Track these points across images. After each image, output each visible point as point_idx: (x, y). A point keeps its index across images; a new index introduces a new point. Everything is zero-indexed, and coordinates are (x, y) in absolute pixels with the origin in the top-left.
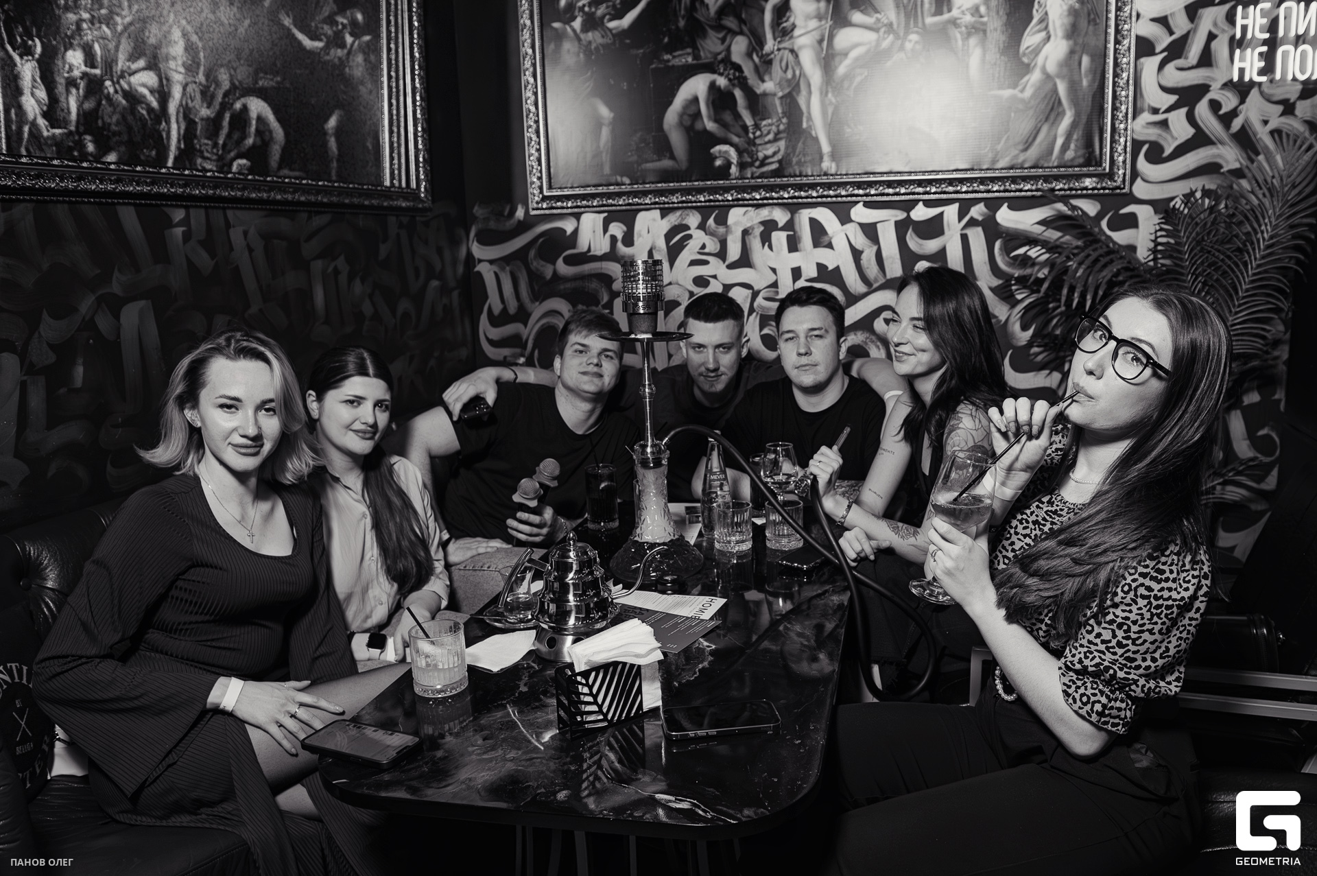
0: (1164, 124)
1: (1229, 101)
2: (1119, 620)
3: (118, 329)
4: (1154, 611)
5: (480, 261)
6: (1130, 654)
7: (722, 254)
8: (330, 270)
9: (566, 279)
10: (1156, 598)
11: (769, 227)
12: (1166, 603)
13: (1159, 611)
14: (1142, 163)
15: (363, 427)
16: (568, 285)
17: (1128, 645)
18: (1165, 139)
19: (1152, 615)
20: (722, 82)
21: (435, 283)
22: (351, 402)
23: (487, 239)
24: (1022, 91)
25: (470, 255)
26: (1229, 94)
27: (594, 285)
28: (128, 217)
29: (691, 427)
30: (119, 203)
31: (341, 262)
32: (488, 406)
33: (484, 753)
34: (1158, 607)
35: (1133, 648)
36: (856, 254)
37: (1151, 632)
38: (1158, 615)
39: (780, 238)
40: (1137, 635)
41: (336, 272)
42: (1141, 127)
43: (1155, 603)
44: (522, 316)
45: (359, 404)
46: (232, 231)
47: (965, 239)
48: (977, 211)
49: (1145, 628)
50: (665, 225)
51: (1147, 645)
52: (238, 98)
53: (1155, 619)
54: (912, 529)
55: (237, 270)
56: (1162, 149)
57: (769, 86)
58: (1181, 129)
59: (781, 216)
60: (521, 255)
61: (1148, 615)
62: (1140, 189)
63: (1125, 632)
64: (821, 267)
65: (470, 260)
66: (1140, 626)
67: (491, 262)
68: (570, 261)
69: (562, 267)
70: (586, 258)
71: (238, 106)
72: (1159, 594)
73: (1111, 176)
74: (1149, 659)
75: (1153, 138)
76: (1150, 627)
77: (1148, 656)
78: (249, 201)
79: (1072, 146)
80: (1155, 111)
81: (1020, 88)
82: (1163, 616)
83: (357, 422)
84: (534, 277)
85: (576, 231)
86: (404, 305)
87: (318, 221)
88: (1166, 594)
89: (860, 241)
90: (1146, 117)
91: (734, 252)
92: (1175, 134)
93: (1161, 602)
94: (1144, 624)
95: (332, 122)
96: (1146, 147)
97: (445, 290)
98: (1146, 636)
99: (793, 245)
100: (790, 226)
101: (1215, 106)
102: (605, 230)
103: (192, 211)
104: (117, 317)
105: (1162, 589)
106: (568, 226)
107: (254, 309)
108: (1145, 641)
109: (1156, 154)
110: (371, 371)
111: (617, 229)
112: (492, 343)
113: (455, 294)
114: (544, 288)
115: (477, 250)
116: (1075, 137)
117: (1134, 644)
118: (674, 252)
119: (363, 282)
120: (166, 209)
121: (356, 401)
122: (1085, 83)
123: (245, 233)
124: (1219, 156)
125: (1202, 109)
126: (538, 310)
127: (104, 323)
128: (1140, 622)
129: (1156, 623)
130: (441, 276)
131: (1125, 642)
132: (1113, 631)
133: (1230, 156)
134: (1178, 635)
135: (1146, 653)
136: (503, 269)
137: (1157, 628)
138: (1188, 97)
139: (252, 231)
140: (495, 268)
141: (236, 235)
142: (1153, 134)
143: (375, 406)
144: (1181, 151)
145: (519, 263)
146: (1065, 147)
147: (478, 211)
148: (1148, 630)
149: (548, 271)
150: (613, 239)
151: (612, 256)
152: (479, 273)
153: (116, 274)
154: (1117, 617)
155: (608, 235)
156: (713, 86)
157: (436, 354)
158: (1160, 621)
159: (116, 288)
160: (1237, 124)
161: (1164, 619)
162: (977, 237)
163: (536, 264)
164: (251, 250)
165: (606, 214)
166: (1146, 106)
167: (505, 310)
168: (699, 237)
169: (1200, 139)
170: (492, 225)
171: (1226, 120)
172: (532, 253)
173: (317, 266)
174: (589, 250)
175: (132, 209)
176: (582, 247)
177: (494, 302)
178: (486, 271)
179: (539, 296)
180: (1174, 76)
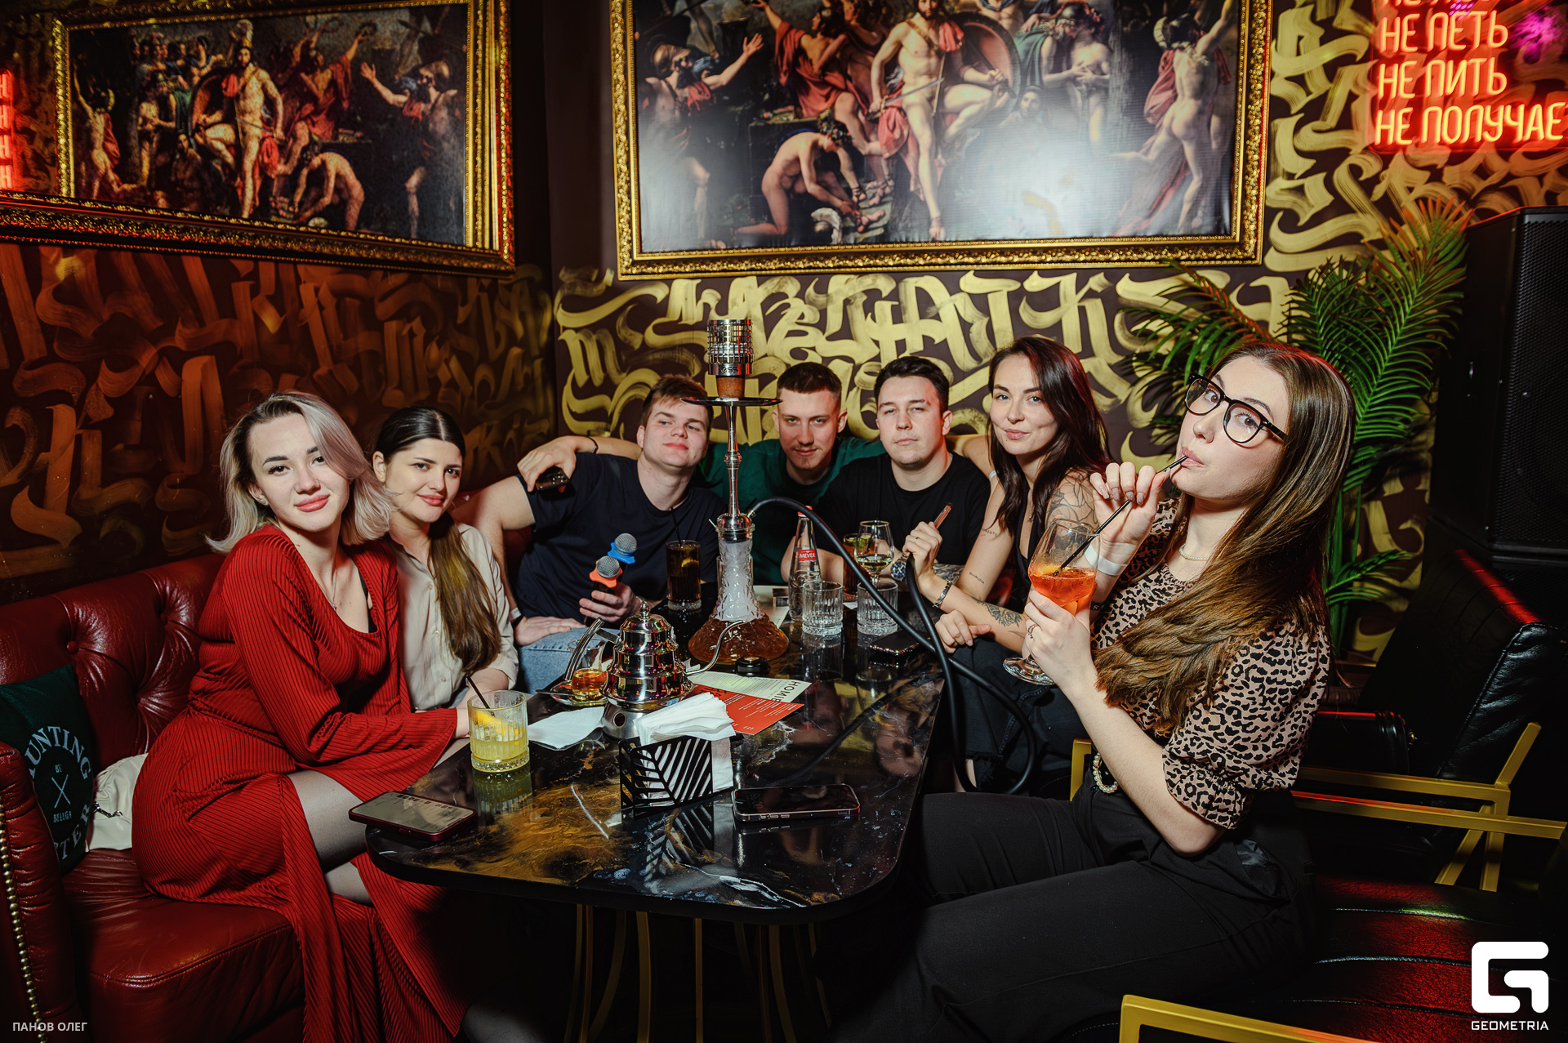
0: (1300, 190)
1: (1370, 167)
2: (1229, 704)
3: (179, 385)
4: (1267, 696)
5: (565, 329)
6: (1240, 742)
7: (821, 325)
8: (405, 332)
9: (655, 350)
10: (1270, 681)
11: (873, 295)
12: (1279, 687)
13: (1272, 696)
14: (1275, 232)
15: (431, 493)
16: (657, 356)
17: (1237, 732)
18: (1301, 207)
19: (1265, 700)
20: (825, 142)
21: (516, 351)
22: (421, 465)
23: (574, 304)
24: (1146, 154)
25: (554, 323)
26: (1371, 159)
27: (684, 356)
28: (194, 268)
29: (779, 500)
30: (185, 254)
31: (416, 324)
32: (566, 478)
33: (541, 829)
34: (1271, 691)
35: (1245, 735)
36: (966, 326)
37: (1263, 718)
38: (1272, 700)
39: (883, 308)
40: (1248, 721)
41: (412, 334)
42: (1277, 193)
43: (1268, 687)
44: (609, 388)
45: (429, 468)
46: (302, 287)
47: (1082, 311)
48: (1096, 282)
49: (1256, 714)
50: (761, 293)
51: (1259, 732)
52: (317, 155)
53: (1268, 704)
54: (1014, 614)
55: (306, 329)
56: (1297, 217)
57: (874, 146)
58: (1318, 196)
59: (885, 285)
60: (608, 323)
61: (1260, 700)
62: (1273, 261)
63: (1235, 717)
64: (927, 340)
65: (555, 328)
66: (1252, 711)
67: (577, 330)
68: (661, 330)
69: (652, 337)
70: (677, 327)
71: (316, 161)
72: (1273, 677)
73: (1241, 245)
74: (1260, 747)
75: (1287, 206)
76: (1262, 712)
77: (1260, 745)
78: (322, 256)
79: (1200, 213)
80: (1290, 176)
81: (1144, 150)
82: (1276, 701)
83: (425, 488)
84: (622, 346)
85: (667, 297)
86: (483, 372)
87: (394, 280)
88: (1280, 677)
89: (970, 312)
90: (1281, 183)
91: (834, 323)
92: (1312, 201)
93: (1274, 686)
94: (1256, 710)
95: (414, 181)
96: (1280, 215)
97: (526, 358)
98: (1258, 722)
99: (898, 316)
100: (894, 295)
101: (1355, 171)
102: (698, 298)
103: (261, 264)
104: (179, 372)
105: (1276, 672)
106: (659, 293)
107: (323, 370)
108: (1257, 728)
109: (1290, 223)
110: (443, 434)
111: (711, 297)
112: (575, 415)
113: (538, 363)
114: (631, 359)
115: (563, 317)
116: (1203, 203)
117: (1244, 730)
118: (770, 323)
119: (439, 347)
120: (234, 262)
121: (425, 465)
122: (1214, 145)
123: (317, 290)
124: (1359, 225)
125: (1341, 174)
126: (625, 382)
127: (164, 378)
128: (1252, 707)
129: (1269, 709)
130: (524, 343)
131: (1234, 728)
132: (1222, 716)
133: (1371, 226)
134: (1293, 722)
135: (1257, 740)
136: (589, 338)
137: (1270, 714)
138: (1326, 161)
139: (324, 289)
140: (580, 336)
141: (307, 292)
142: (1287, 201)
143: (446, 470)
144: (1317, 219)
145: (606, 331)
146: (1192, 214)
147: (564, 276)
148: (1259, 716)
149: (636, 341)
150: (707, 307)
151: (704, 324)
152: (563, 342)
153: (179, 327)
154: (1227, 701)
155: (701, 302)
156: (815, 146)
157: (516, 426)
158: (1273, 707)
159: (179, 342)
160: (1379, 191)
161: (1278, 705)
162: (1096, 309)
163: (624, 333)
164: (321, 308)
165: (699, 281)
166: (1280, 171)
167: (590, 381)
168: (797, 306)
169: (1340, 207)
170: (579, 291)
171: (1368, 186)
172: (620, 321)
173: (392, 327)
174: (681, 318)
175: (198, 260)
176: (673, 315)
177: (579, 373)
178: (571, 339)
179: (626, 367)
180: (1311, 139)
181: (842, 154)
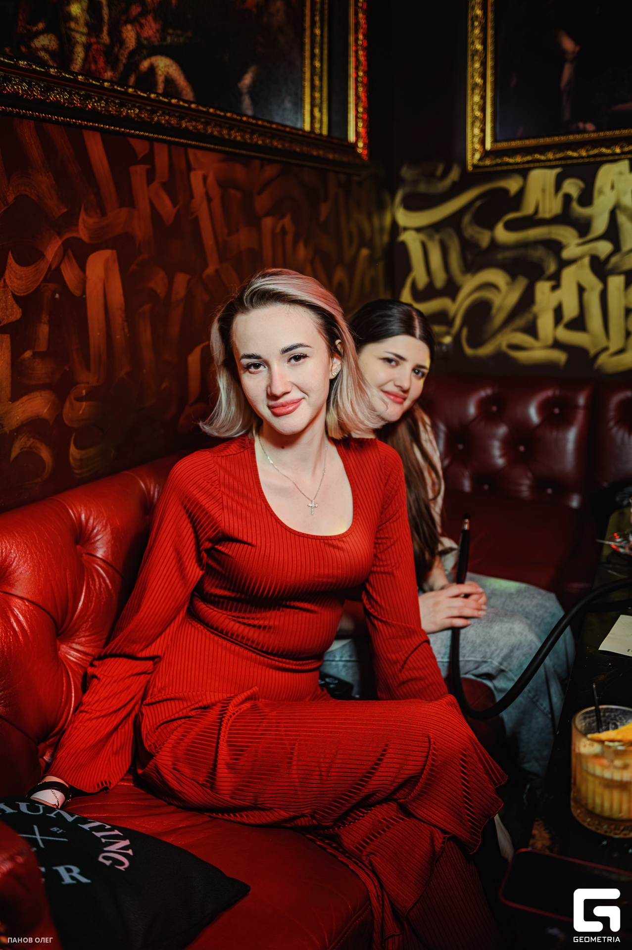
3: (84, 282)
5: (405, 229)
8: (278, 229)
9: (505, 247)
15: (395, 390)
16: (508, 254)
21: (365, 252)
22: (389, 360)
23: (414, 204)
25: (394, 223)
27: (539, 253)
28: (96, 147)
30: (87, 128)
31: (287, 221)
41: (284, 231)
44: (451, 289)
45: (397, 364)
46: (192, 174)
52: (145, 58)
55: (196, 221)
60: (453, 221)
65: (396, 229)
67: (418, 230)
68: (511, 226)
69: (502, 234)
71: (145, 64)
78: (211, 139)
83: (391, 383)
84: (468, 246)
85: (521, 192)
86: (339, 274)
87: (270, 171)
95: (247, 80)
97: (371, 259)
102: (558, 186)
103: (156, 146)
104: (83, 267)
106: (513, 185)
107: (210, 270)
110: (418, 332)
111: (572, 187)
113: (381, 265)
114: (478, 258)
115: (403, 217)
119: (306, 245)
120: (132, 141)
121: (393, 361)
123: (205, 178)
126: (469, 284)
127: (70, 274)
130: (370, 245)
136: (431, 237)
139: (211, 179)
140: (422, 236)
141: (196, 178)
143: (413, 370)
145: (450, 231)
147: (406, 172)
149: (484, 239)
150: (567, 198)
151: (565, 218)
152: (403, 245)
153: (83, 215)
155: (560, 195)
159: (83, 233)
163: (471, 231)
164: (209, 200)
165: (558, 170)
167: (430, 284)
170: (422, 188)
172: (467, 219)
173: (268, 222)
174: (536, 211)
175: (98, 135)
176: (528, 208)
177: (419, 275)
178: (412, 240)
179: (471, 267)
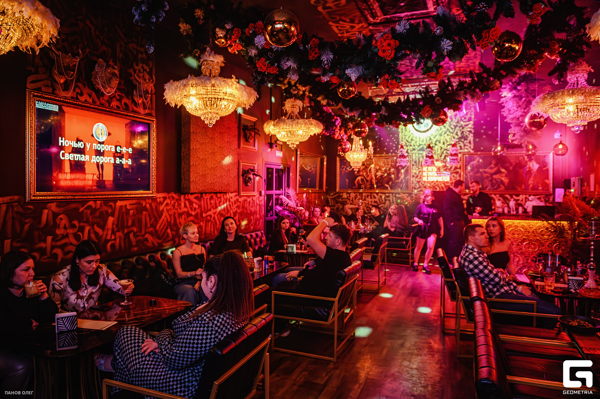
0: (416, 185)
7: (362, 199)
11: (368, 196)
14: (413, 190)
16: (341, 202)
20: (362, 178)
24: (399, 181)
36: (379, 199)
39: (369, 197)
42: (413, 185)
44: (334, 206)
47: (393, 198)
48: (394, 195)
50: (354, 195)
56: (416, 188)
57: (368, 179)
58: (418, 186)
59: (370, 194)
64: (375, 201)
69: (340, 200)
70: (344, 199)
75: (414, 187)
79: (405, 187)
89: (379, 197)
90: (414, 184)
91: (363, 198)
95: (309, 179)
99: (371, 198)
100: (371, 196)
101: (422, 183)
102: (346, 195)
106: (341, 194)
111: (348, 195)
114: (337, 202)
118: (355, 198)
125: (420, 184)
138: (418, 182)
144: (418, 188)
147: (329, 192)
149: (338, 200)
151: (347, 198)
156: (361, 178)
162: (394, 198)
168: (359, 197)
169: (420, 187)
171: (423, 185)
172: (336, 198)
176: (343, 197)
178: (330, 200)
180: (417, 180)
181: (365, 180)
